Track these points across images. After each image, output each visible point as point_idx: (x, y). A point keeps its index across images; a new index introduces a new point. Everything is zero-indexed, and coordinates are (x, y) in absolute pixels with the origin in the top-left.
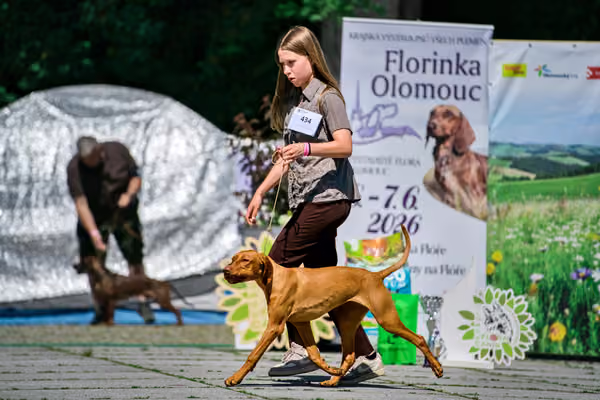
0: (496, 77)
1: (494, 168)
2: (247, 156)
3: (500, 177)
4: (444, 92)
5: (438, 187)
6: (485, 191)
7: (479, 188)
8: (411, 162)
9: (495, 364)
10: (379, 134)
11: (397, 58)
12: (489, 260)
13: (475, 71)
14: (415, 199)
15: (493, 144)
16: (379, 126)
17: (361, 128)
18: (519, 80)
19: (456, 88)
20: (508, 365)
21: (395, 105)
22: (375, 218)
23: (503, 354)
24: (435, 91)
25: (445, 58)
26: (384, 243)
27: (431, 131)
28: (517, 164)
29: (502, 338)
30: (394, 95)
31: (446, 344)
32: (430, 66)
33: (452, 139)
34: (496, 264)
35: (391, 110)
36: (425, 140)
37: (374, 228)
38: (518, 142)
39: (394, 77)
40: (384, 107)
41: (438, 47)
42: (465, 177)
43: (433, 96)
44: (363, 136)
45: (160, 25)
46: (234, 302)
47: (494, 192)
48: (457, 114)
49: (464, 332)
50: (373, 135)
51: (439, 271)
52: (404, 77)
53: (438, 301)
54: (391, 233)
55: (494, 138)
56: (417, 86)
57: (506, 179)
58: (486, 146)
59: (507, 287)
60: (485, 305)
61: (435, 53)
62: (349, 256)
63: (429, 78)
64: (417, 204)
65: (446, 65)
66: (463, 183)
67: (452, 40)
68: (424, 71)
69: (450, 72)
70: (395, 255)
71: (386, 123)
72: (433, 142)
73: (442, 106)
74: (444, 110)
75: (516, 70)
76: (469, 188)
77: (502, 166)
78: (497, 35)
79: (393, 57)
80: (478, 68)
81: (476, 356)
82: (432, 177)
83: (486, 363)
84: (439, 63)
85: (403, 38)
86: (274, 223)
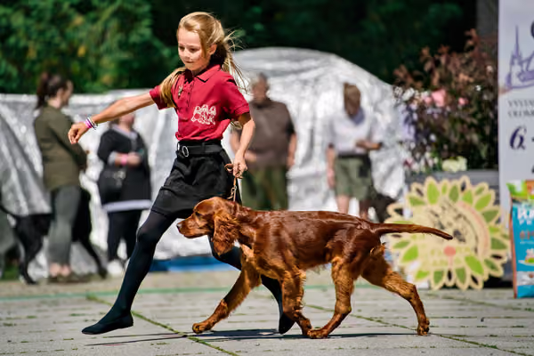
2: (409, 109)
17: (522, 72)
44: (524, 80)
62: (514, 196)
86: (437, 168)
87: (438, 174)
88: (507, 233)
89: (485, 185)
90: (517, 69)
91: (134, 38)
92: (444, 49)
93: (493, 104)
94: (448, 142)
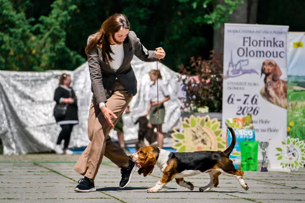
0: (290, 47)
1: (290, 87)
2: (184, 83)
3: (292, 90)
4: (269, 54)
5: (266, 95)
6: (286, 96)
7: (284, 95)
8: (255, 84)
9: (291, 170)
10: (241, 73)
11: (248, 40)
12: (288, 125)
13: (281, 45)
14: (256, 100)
15: (289, 76)
16: (241, 69)
17: (233, 70)
18: (300, 49)
19: (273, 53)
20: (297, 170)
21: (247, 60)
22: (240, 108)
23: (295, 165)
24: (265, 54)
25: (269, 40)
26: (244, 120)
27: (263, 71)
28: (299, 84)
29: (294, 159)
30: (247, 56)
31: (271, 162)
32: (262, 43)
33: (272, 74)
34: (291, 127)
35: (246, 62)
36: (260, 75)
37: (239, 112)
38: (300, 75)
39: (247, 49)
40: (243, 61)
41: (265, 35)
42: (278, 90)
43: (264, 56)
44: (234, 74)
45: (145, 27)
46: (179, 145)
47: (290, 97)
48: (274, 63)
49: (278, 157)
50: (238, 73)
51: (267, 130)
52: (251, 48)
53: (267, 144)
54: (246, 115)
55: (289, 73)
56: (257, 52)
57: (295, 91)
58: (286, 77)
59: (296, 137)
60: (287, 145)
61: (264, 38)
63: (262, 48)
64: (258, 102)
65: (269, 43)
66: (277, 93)
67: (271, 32)
68: (260, 46)
69: (271, 46)
70: (248, 125)
71: (244, 68)
72: (264, 75)
73: (267, 60)
74: (268, 62)
75: (299, 45)
76: (279, 95)
77: (293, 85)
78: (290, 30)
79: (246, 40)
80: (283, 44)
81: (283, 167)
82: (263, 91)
83: (287, 170)
84: (266, 43)
85: (250, 32)
86: (196, 111)
87: (196, 114)
88: (225, 141)
89: (216, 120)
90: (231, 69)
91: (57, 46)
92: (200, 58)
93: (221, 83)
94: (201, 99)
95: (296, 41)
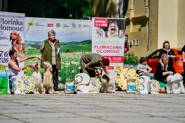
0: (26, 25)
1: (26, 47)
3: (28, 49)
4: (14, 29)
6: (24, 52)
8: (6, 45)
11: (2, 21)
13: (21, 24)
14: (7, 54)
15: (26, 41)
18: (31, 27)
19: (17, 28)
24: (12, 29)
25: (14, 21)
27: (11, 38)
28: (32, 46)
32: (10, 23)
33: (16, 40)
35: (1, 33)
41: (12, 18)
43: (11, 30)
47: (26, 53)
48: (17, 34)
49: (19, 86)
56: (7, 27)
58: (24, 41)
61: (12, 20)
66: (19, 50)
67: (15, 17)
68: (9, 24)
69: (15, 24)
72: (11, 40)
74: (14, 33)
75: (31, 24)
77: (29, 46)
78: (26, 16)
80: (22, 23)
81: (21, 92)
84: (12, 22)
85: (3, 16)
95: (30, 22)
